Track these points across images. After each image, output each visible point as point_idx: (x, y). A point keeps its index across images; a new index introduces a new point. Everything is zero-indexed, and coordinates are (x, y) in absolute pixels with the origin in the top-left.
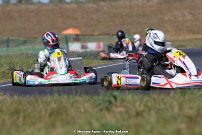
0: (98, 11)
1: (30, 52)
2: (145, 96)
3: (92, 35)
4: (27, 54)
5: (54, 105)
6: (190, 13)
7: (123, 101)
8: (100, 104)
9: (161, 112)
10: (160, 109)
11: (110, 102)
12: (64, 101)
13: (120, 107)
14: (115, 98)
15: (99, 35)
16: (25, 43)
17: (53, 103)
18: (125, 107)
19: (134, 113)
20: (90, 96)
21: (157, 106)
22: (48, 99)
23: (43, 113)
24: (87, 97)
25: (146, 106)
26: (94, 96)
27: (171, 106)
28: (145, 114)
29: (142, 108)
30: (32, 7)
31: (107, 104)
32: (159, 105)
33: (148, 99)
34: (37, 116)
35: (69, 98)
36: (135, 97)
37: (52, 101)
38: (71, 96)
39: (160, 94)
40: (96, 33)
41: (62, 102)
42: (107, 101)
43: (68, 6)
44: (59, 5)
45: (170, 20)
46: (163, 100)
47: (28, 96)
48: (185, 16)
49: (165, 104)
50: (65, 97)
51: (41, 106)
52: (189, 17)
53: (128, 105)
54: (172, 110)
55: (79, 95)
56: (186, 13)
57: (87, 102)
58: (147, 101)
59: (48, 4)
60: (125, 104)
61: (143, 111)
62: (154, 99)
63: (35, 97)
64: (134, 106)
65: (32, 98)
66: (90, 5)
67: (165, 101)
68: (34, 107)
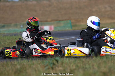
0: (50, 5)
1: (6, 32)
2: (77, 60)
3: (47, 21)
4: (4, 33)
5: (18, 67)
6: (109, 6)
7: (62, 63)
8: (47, 65)
9: (86, 70)
10: (86, 68)
11: (54, 64)
12: (25, 64)
13: (61, 67)
14: (57, 61)
15: (51, 21)
16: (3, 26)
17: (18, 65)
18: (64, 67)
19: (69, 71)
20: (42, 60)
21: (84, 66)
22: (14, 63)
23: (10, 71)
24: (40, 61)
25: (77, 66)
26: (44, 60)
27: (93, 66)
28: (76, 71)
29: (74, 67)
30: (8, 4)
31: (52, 65)
32: (85, 65)
33: (79, 62)
34: (7, 73)
35: (28, 61)
36: (71, 60)
37: (17, 64)
38: (29, 61)
39: (86, 59)
40: (49, 20)
41: (24, 64)
42: (51, 63)
43: (31, 3)
44: (25, 2)
45: (96, 11)
46: (88, 62)
47: (2, 61)
48: (106, 8)
49: (89, 64)
50: (26, 61)
51: (10, 67)
52: (108, 9)
53: (66, 66)
54: (93, 68)
55: (35, 60)
56: (107, 6)
57: (40, 64)
58: (78, 63)
59: (18, 2)
60: (64, 65)
61: (75, 69)
62: (83, 62)
63: (6, 61)
64: (70, 67)
65: (5, 62)
66: (45, 2)
67: (90, 62)
68: (5, 68)
